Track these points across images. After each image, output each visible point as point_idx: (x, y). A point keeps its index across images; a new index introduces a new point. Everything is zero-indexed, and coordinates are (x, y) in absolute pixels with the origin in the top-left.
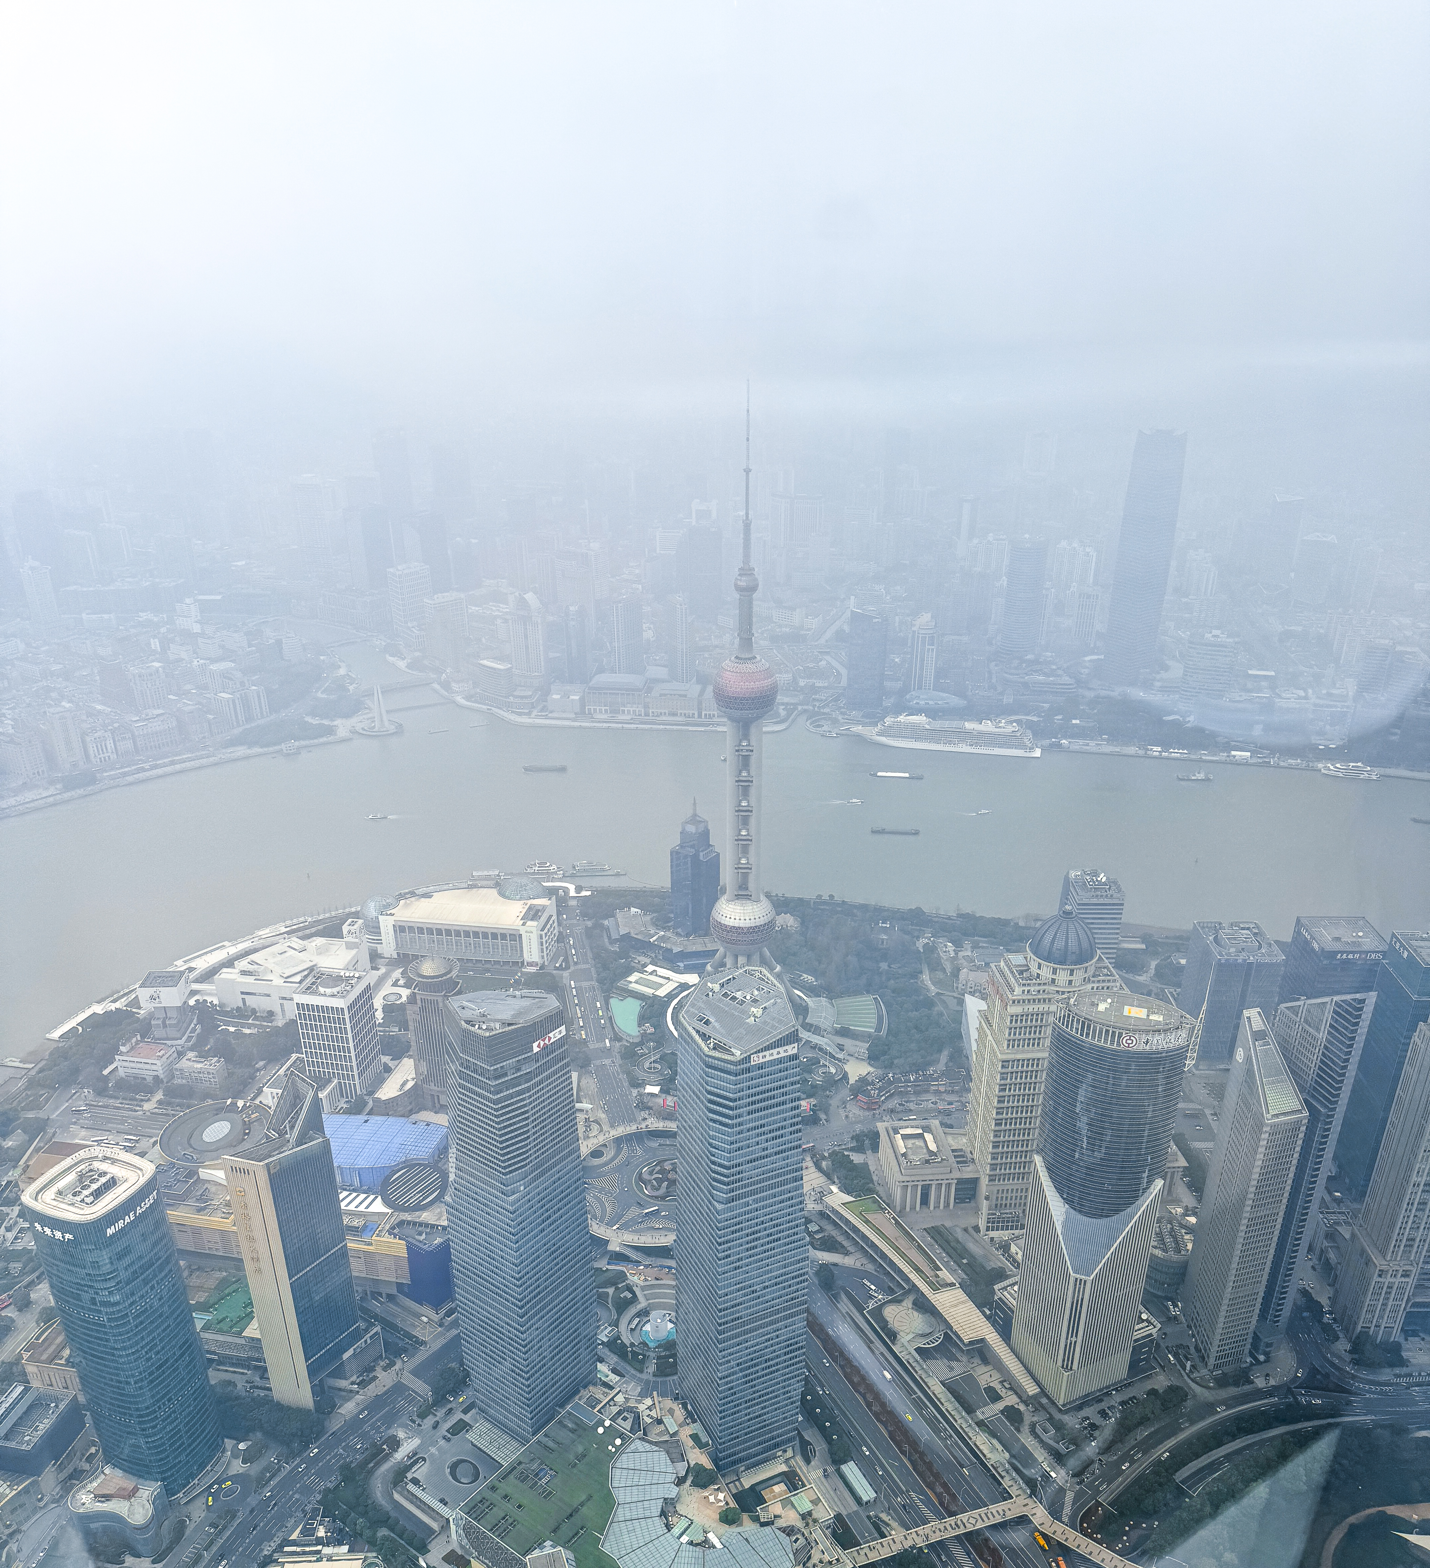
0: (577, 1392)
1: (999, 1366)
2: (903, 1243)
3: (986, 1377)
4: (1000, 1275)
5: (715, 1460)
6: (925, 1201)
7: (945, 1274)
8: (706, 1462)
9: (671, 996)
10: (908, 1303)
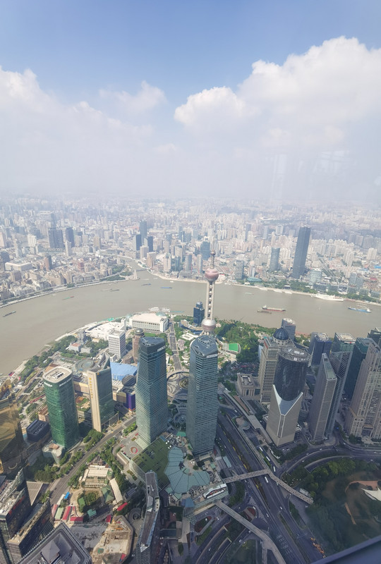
0: (161, 433)
1: (263, 435)
2: (242, 404)
3: (259, 438)
4: (264, 413)
5: (193, 453)
6: (247, 394)
7: (251, 412)
8: (191, 453)
9: (191, 340)
10: (242, 418)
